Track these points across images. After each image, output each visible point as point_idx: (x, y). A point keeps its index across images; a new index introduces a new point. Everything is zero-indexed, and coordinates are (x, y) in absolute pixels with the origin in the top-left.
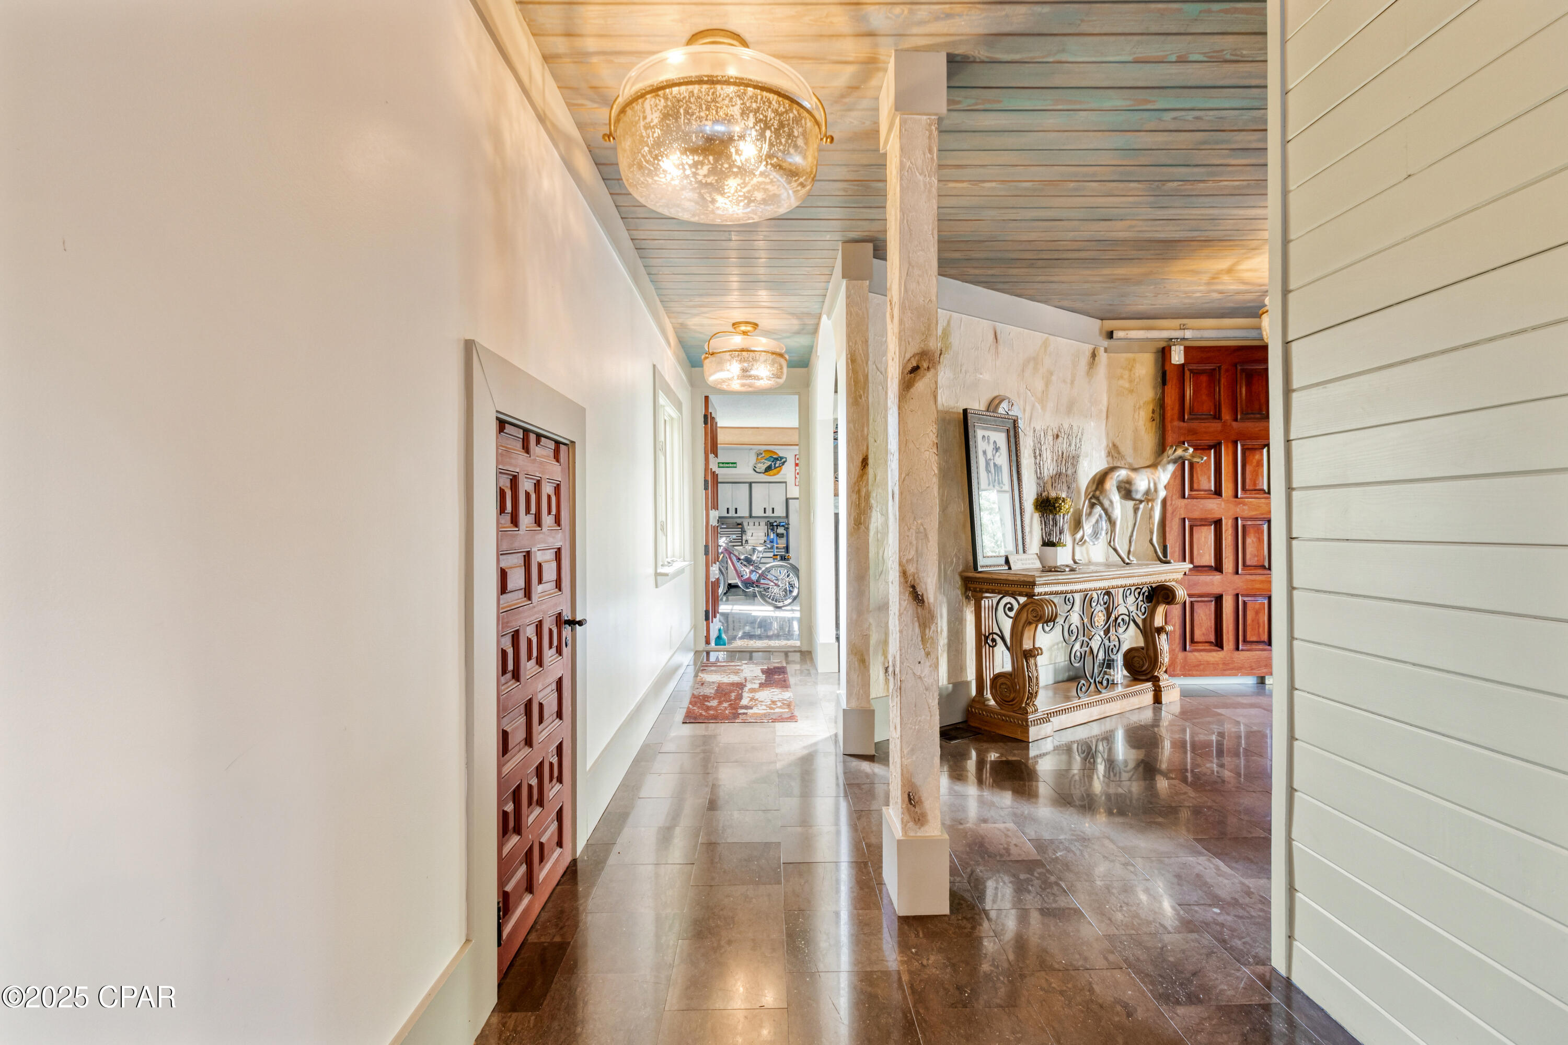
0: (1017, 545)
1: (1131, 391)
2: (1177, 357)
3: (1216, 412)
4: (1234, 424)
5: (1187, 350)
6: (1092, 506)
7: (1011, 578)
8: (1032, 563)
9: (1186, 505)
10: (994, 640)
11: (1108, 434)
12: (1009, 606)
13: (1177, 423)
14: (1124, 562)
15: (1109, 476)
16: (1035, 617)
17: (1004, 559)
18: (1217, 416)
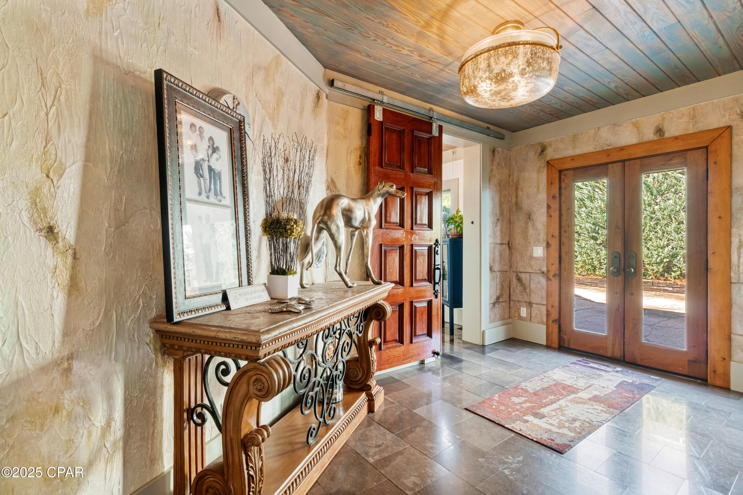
0: (240, 276)
1: (345, 137)
2: (378, 116)
3: (401, 164)
4: (411, 174)
5: (385, 111)
6: (320, 230)
7: (222, 335)
8: (259, 297)
9: (383, 234)
10: (201, 416)
11: (327, 170)
12: (223, 367)
13: (377, 168)
14: (347, 285)
15: (335, 203)
16: (260, 390)
17: (220, 296)
18: (401, 167)
